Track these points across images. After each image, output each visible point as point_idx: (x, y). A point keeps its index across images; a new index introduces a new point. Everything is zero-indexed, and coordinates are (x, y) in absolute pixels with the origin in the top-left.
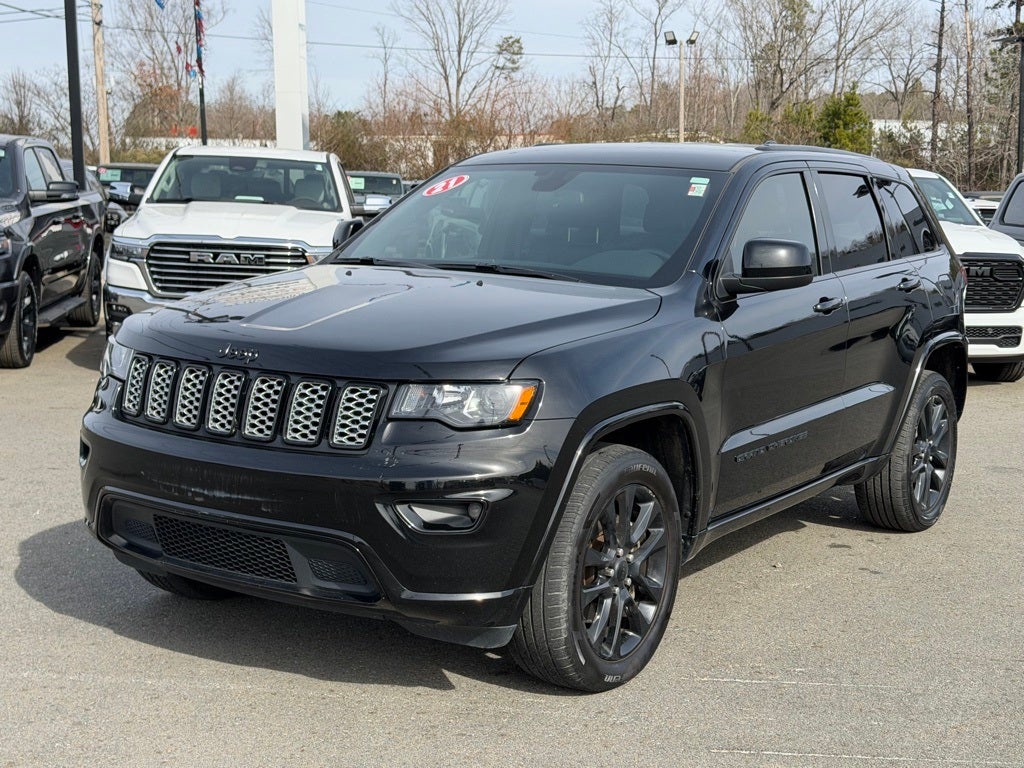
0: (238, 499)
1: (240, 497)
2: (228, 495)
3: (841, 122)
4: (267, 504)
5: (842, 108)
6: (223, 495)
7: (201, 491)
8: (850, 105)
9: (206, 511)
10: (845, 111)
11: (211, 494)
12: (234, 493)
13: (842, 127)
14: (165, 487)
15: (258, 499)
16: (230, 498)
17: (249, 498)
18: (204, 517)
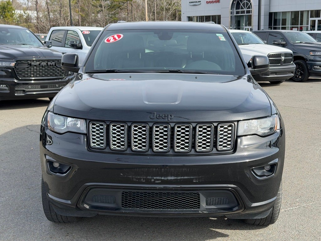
0: (181, 179)
1: (182, 178)
2: (176, 178)
3: (7, 11)
4: (196, 179)
5: (6, 6)
6: (173, 178)
7: (160, 178)
8: (8, 5)
9: (162, 186)
10: (7, 7)
11: (166, 179)
12: (179, 176)
13: (7, 12)
14: (137, 179)
15: (192, 177)
16: (177, 179)
17: (187, 178)
18: (160, 189)
